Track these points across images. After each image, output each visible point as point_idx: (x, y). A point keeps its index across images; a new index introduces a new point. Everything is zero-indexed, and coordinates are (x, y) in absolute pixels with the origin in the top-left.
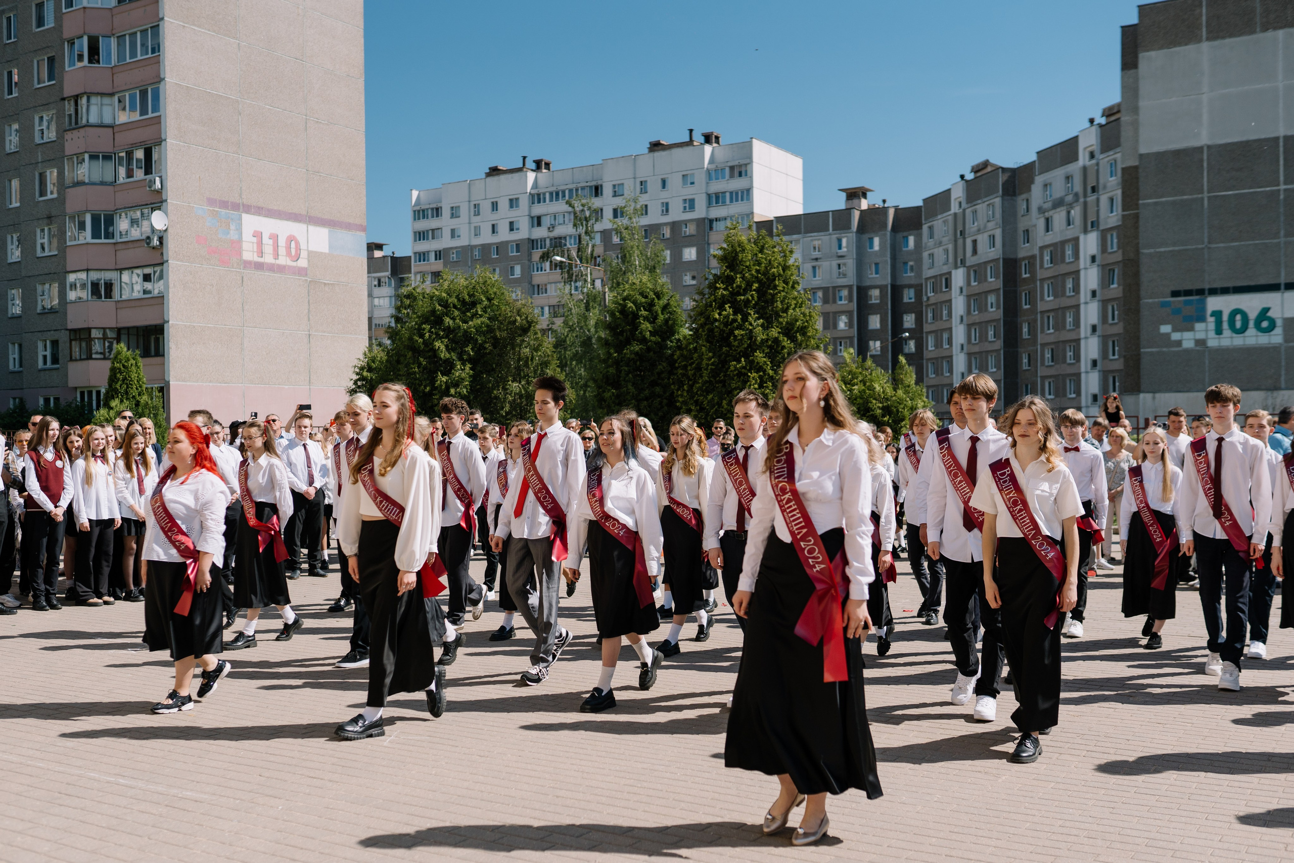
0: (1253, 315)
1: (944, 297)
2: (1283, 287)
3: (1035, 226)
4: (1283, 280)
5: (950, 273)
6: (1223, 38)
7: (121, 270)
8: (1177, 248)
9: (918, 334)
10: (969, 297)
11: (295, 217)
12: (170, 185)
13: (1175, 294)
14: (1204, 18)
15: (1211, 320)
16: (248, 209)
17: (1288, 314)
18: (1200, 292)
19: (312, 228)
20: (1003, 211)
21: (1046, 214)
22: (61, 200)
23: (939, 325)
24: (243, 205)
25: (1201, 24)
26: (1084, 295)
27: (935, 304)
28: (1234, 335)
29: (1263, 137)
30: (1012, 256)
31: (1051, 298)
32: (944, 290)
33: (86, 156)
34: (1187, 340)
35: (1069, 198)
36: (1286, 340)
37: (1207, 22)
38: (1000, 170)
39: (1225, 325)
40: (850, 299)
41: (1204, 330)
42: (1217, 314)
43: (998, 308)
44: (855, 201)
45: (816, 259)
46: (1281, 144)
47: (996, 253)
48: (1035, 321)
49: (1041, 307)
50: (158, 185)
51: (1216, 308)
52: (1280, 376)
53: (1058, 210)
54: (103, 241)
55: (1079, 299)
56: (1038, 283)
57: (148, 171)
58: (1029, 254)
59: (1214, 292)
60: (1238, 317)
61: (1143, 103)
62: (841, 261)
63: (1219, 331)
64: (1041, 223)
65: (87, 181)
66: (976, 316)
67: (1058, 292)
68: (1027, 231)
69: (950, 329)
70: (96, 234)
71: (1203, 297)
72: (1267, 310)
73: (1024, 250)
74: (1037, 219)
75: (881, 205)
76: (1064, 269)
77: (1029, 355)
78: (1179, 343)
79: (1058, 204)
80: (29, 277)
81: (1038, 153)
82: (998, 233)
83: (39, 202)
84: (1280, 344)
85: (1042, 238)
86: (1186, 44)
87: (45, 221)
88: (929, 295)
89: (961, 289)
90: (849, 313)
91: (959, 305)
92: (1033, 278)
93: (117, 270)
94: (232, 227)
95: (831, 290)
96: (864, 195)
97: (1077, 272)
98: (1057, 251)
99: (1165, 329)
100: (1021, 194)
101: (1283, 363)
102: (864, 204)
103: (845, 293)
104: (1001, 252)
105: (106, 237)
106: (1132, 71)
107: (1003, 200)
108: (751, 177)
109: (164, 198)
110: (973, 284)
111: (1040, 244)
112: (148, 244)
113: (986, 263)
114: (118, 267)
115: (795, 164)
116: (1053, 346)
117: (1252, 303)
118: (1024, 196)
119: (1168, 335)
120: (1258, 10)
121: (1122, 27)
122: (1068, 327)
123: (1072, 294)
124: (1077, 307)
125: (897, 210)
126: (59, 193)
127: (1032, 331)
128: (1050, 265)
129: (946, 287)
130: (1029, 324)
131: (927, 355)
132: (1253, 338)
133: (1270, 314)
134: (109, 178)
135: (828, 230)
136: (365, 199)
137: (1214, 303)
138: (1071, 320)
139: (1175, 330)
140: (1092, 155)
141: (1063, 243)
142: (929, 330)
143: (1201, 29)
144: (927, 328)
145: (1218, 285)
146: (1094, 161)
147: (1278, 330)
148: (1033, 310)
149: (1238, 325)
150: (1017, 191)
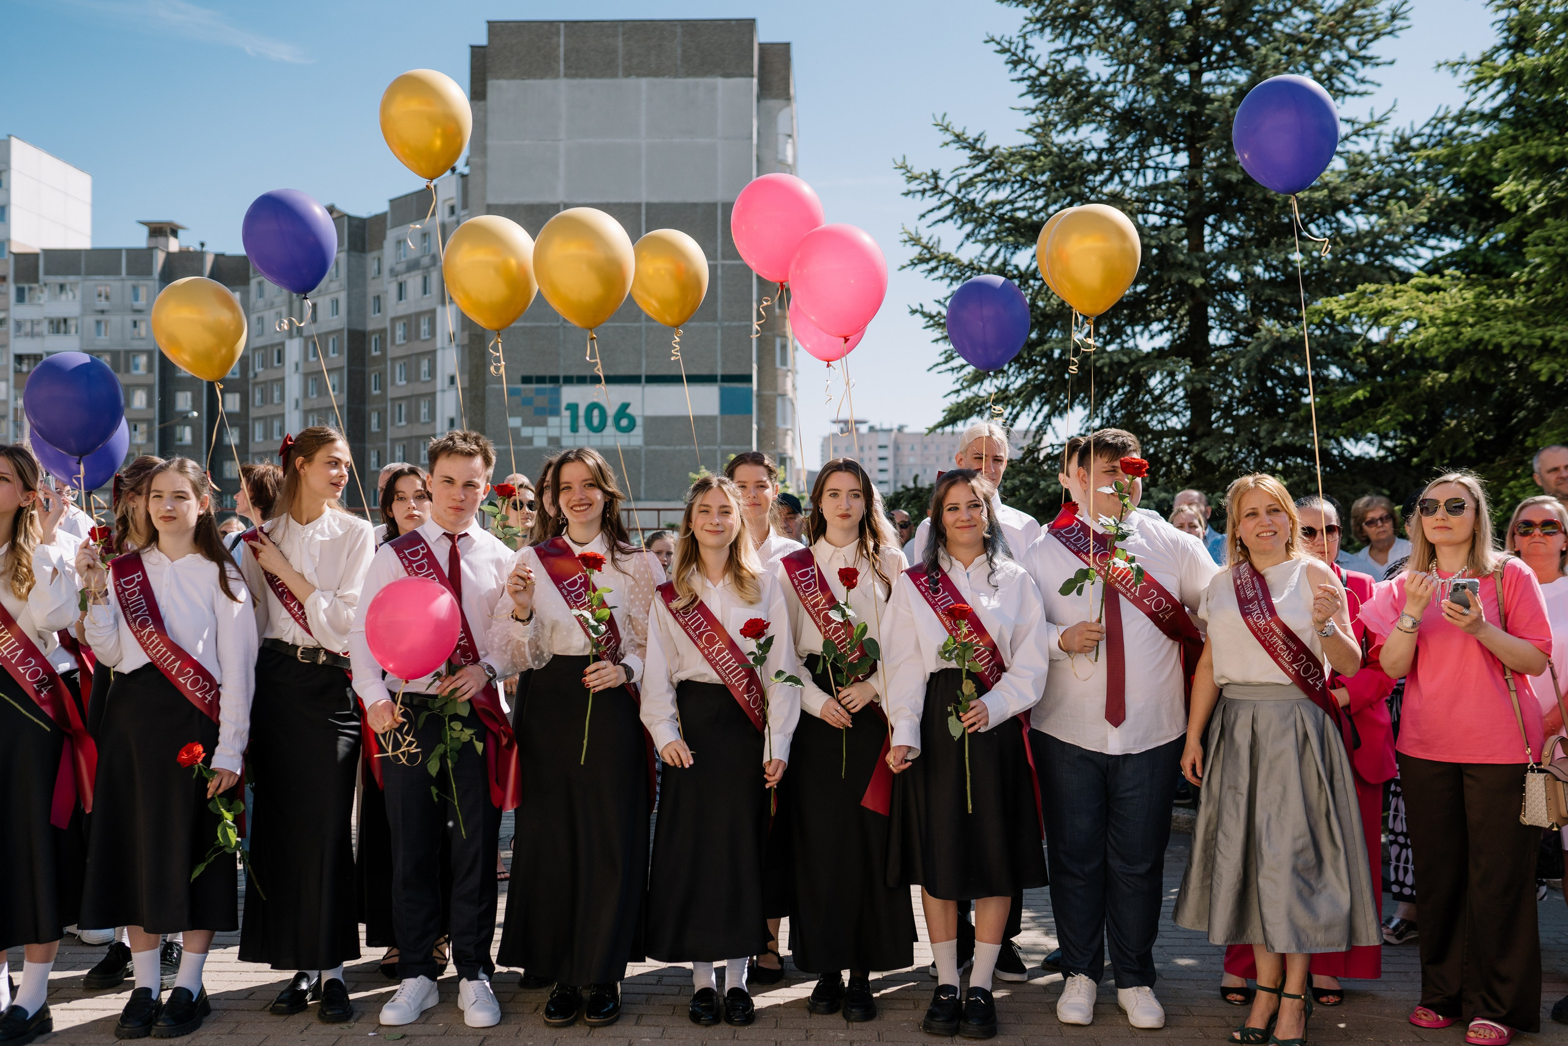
0: (611, 411)
1: (273, 374)
2: (643, 379)
3: (386, 292)
4: (643, 372)
5: (283, 344)
6: (583, 77)
8: (528, 324)
9: (241, 420)
10: (306, 375)
13: (526, 380)
14: (562, 50)
15: (566, 414)
17: (650, 412)
18: (554, 380)
20: (349, 270)
21: (400, 278)
23: (271, 410)
25: (558, 56)
26: (441, 381)
27: (265, 382)
28: (592, 434)
29: (624, 201)
30: (360, 328)
31: (404, 383)
32: (276, 364)
34: (539, 436)
35: (426, 261)
36: (646, 443)
37: (565, 55)
38: (346, 219)
39: (582, 421)
40: (150, 368)
41: (558, 425)
42: (573, 408)
43: (341, 391)
44: (161, 240)
45: (102, 312)
46: (643, 211)
47: (338, 321)
48: (386, 411)
49: (391, 393)
51: (572, 400)
52: (639, 483)
53: (413, 273)
55: (435, 386)
56: (389, 363)
58: (381, 326)
59: (569, 380)
60: (596, 412)
61: (491, 142)
62: (136, 317)
63: (574, 429)
64: (393, 289)
66: (315, 401)
67: (412, 376)
68: (378, 298)
69: (282, 416)
71: (557, 386)
72: (625, 406)
73: (374, 322)
74: (389, 283)
75: (198, 248)
76: (418, 347)
77: (379, 453)
78: (530, 440)
79: (413, 266)
81: (391, 201)
82: (343, 297)
84: (641, 447)
85: (393, 307)
86: (542, 78)
88: (259, 370)
89: (297, 365)
90: (149, 388)
91: (294, 386)
92: (383, 358)
95: (122, 355)
96: (174, 233)
97: (434, 352)
98: (411, 322)
99: (514, 422)
100: (371, 250)
101: (643, 470)
102: (174, 245)
103: (143, 360)
104: (345, 320)
106: (481, 103)
107: (349, 255)
108: (8, 190)
110: (312, 359)
111: (391, 314)
113: (328, 334)
115: (81, 183)
116: (405, 442)
117: (610, 396)
118: (375, 254)
119: (516, 431)
120: (621, 51)
121: (472, 47)
122: (422, 420)
123: (427, 378)
124: (433, 395)
125: (219, 257)
127: (382, 423)
128: (402, 342)
129: (279, 361)
130: (379, 414)
131: (253, 448)
132: (611, 437)
133: (629, 411)
135: (120, 273)
137: (570, 394)
138: (426, 410)
139: (525, 424)
140: (452, 210)
141: (418, 315)
142: (256, 415)
143: (558, 62)
144: (253, 413)
145: (574, 372)
146: (454, 218)
147: (638, 431)
148: (383, 397)
149: (596, 421)
150: (367, 247)
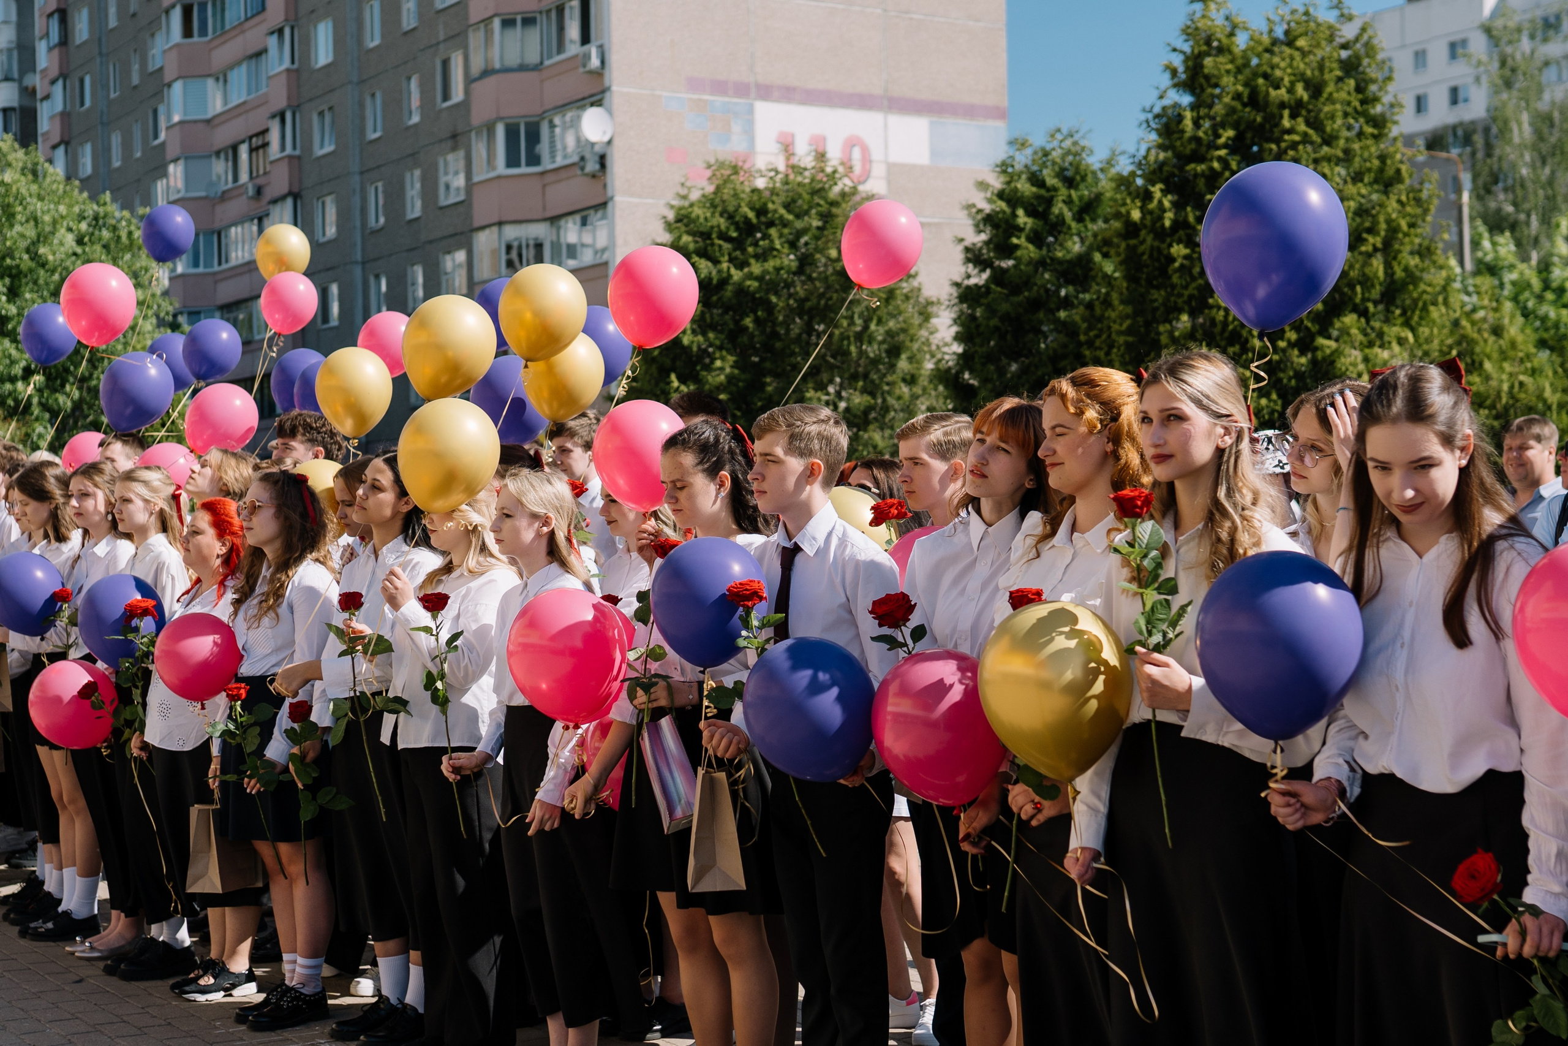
7: (554, 220)
11: (862, 102)
12: (616, 59)
16: (766, 92)
19: (896, 121)
22: (465, 105)
24: (758, 86)
33: (497, 23)
50: (595, 62)
54: (524, 169)
57: (585, 39)
65: (497, 66)
70: (512, 160)
80: (431, 242)
83: (441, 111)
87: (450, 143)
93: (545, 220)
94: (736, 128)
105: (528, 164)
109: (607, 84)
112: (583, 168)
114: (549, 214)
126: (467, 92)
134: (533, 57)
136: (1003, 57)
